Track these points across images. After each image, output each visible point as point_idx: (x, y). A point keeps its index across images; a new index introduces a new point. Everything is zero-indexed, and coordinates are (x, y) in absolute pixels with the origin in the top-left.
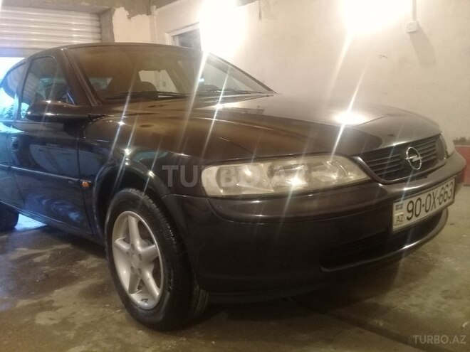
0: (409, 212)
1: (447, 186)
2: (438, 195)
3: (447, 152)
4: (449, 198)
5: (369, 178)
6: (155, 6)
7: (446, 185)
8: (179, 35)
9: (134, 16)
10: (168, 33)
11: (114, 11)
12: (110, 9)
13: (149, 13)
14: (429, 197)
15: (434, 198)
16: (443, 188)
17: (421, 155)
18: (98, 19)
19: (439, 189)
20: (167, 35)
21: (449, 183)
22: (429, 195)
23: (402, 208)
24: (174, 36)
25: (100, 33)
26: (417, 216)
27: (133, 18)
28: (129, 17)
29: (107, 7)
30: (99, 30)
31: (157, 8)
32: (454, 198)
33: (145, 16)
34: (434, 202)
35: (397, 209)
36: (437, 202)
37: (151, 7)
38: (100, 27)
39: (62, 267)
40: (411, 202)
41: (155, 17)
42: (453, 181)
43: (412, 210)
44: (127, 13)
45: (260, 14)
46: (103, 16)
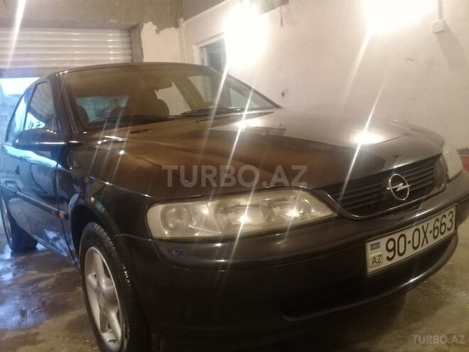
0: (389, 251)
1: (445, 216)
2: (431, 228)
3: (447, 176)
4: (449, 229)
5: (336, 215)
6: (182, 19)
7: (442, 215)
8: (206, 46)
9: (162, 30)
10: (196, 44)
11: (143, 26)
12: (138, 25)
13: (177, 26)
14: (417, 233)
15: (425, 233)
16: (438, 220)
17: (409, 183)
18: (128, 35)
19: (431, 222)
20: (194, 47)
21: (447, 213)
22: (417, 229)
23: (379, 247)
24: (202, 48)
25: (131, 48)
26: (401, 255)
27: (161, 32)
28: (158, 31)
29: (135, 23)
30: (129, 46)
31: (185, 20)
32: (456, 228)
33: (173, 29)
34: (425, 237)
35: (372, 249)
36: (430, 236)
37: (179, 20)
38: (131, 43)
39: (60, 294)
40: (392, 240)
41: (182, 30)
42: (453, 210)
43: (394, 249)
44: (155, 27)
45: (282, 20)
46: (132, 33)
